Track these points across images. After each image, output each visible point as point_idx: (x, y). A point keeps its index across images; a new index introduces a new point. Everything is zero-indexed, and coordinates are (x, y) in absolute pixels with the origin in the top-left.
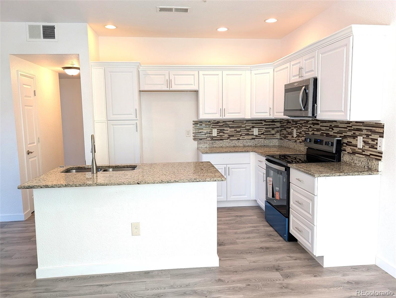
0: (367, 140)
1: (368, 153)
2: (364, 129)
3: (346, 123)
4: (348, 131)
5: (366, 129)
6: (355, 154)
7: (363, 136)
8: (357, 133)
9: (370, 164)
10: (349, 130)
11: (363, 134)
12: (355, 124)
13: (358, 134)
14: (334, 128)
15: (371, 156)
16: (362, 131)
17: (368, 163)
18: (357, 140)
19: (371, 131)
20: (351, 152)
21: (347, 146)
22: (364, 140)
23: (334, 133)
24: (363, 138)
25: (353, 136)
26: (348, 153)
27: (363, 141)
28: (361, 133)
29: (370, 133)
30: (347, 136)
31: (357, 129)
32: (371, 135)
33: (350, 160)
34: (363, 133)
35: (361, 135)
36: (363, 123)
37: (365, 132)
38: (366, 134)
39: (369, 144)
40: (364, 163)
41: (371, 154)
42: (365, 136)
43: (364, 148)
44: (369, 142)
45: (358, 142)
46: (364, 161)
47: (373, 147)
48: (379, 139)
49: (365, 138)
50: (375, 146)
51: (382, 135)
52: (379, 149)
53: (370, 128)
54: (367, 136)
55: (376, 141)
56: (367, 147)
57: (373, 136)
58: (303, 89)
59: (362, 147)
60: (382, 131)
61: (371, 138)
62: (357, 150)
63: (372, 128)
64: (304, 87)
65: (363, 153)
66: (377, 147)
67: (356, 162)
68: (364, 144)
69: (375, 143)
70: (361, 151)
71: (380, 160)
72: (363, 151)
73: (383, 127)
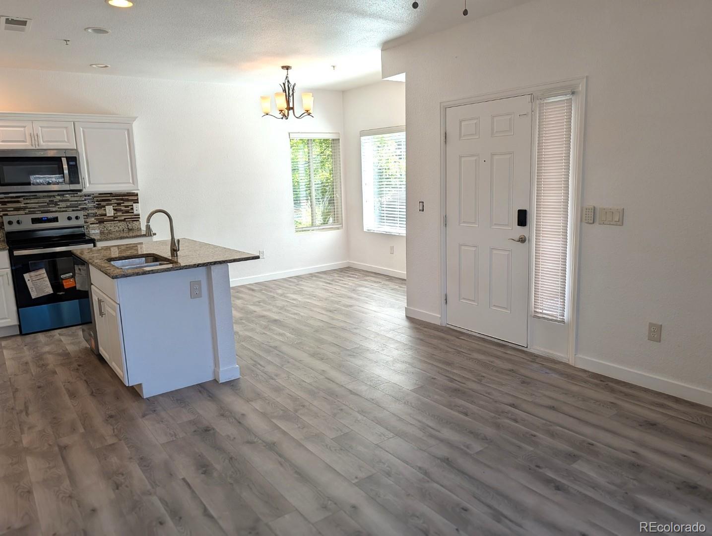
0: (119, 207)
1: (123, 218)
4: (87, 203)
5: (116, 199)
6: (103, 223)
7: (113, 205)
8: (103, 203)
9: (130, 225)
10: (89, 202)
11: (113, 204)
12: (100, 196)
13: (105, 204)
14: (58, 203)
15: (126, 220)
17: (128, 226)
18: (105, 210)
19: (122, 199)
20: (97, 222)
21: (88, 218)
22: (114, 208)
23: (59, 208)
25: (96, 207)
26: (90, 224)
27: (113, 209)
28: (110, 202)
29: (122, 202)
30: (86, 208)
31: (102, 200)
32: (123, 203)
34: (112, 202)
35: (108, 205)
36: (112, 193)
37: (115, 201)
38: (116, 203)
39: (122, 210)
40: (123, 227)
41: (125, 219)
42: (116, 205)
43: (115, 215)
45: (107, 211)
46: (122, 225)
47: (127, 212)
48: (134, 205)
49: (115, 206)
50: (130, 211)
51: (136, 201)
52: (135, 212)
53: (121, 198)
54: (119, 204)
55: (131, 207)
56: (119, 214)
57: (126, 204)
58: (64, 161)
59: (113, 215)
60: (136, 199)
61: (124, 206)
62: (105, 218)
63: (123, 197)
64: (65, 158)
65: (116, 219)
66: (132, 211)
67: (110, 228)
68: (115, 212)
69: (129, 209)
70: (112, 218)
71: (138, 220)
72: (114, 218)
73: (137, 195)
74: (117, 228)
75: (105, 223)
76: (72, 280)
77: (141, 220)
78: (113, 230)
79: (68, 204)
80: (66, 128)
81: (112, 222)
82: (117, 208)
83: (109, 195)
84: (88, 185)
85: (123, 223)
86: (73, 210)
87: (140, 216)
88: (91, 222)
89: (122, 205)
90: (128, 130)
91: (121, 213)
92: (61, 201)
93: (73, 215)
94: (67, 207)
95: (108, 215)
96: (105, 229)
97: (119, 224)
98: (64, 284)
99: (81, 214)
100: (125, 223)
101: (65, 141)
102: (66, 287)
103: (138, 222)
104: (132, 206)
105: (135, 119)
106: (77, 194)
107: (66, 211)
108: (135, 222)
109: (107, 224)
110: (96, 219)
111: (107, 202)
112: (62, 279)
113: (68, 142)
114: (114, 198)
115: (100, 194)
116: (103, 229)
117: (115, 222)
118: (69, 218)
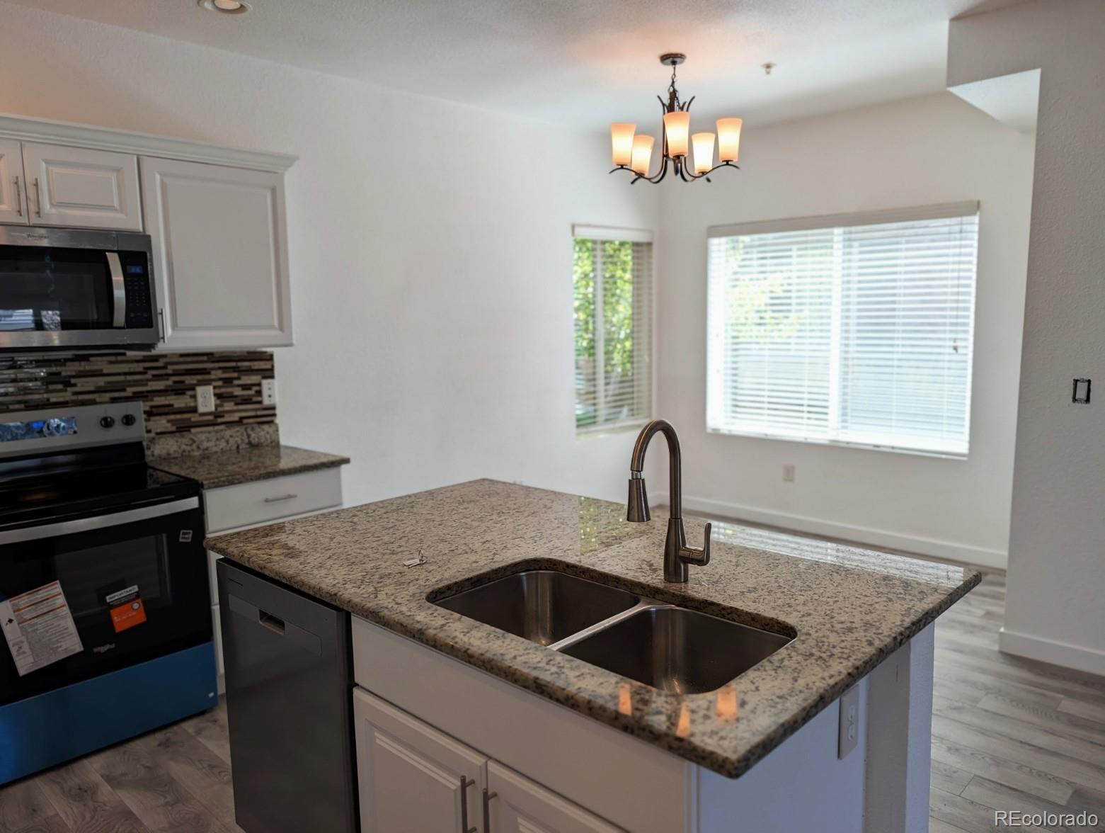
0: (229, 390)
1: (235, 417)
2: (214, 369)
3: (138, 361)
4: (150, 380)
5: (220, 368)
6: (189, 431)
7: (214, 384)
8: (190, 380)
9: (253, 435)
10: (154, 376)
11: (215, 380)
12: (182, 359)
13: (195, 382)
14: (73, 381)
15: (245, 421)
16: (209, 373)
17: (249, 436)
18: (194, 397)
19: (235, 369)
20: (174, 429)
21: (153, 418)
22: (218, 391)
24: (215, 388)
25: (172, 390)
26: (158, 434)
27: (215, 395)
28: (207, 377)
29: (235, 375)
30: (148, 392)
31: (187, 370)
32: (239, 378)
33: (183, 447)
34: (213, 377)
35: (202, 383)
36: (212, 354)
37: (220, 374)
38: (221, 379)
39: (236, 397)
40: (237, 439)
41: (242, 418)
42: (220, 383)
43: (220, 409)
44: (236, 393)
45: (200, 399)
46: (235, 436)
47: (247, 401)
48: (265, 383)
49: (219, 387)
50: (255, 399)
51: (269, 373)
52: (266, 402)
53: (233, 364)
54: (227, 382)
55: (256, 388)
56: (229, 406)
57: (246, 380)
58: (114, 262)
59: (213, 409)
60: (268, 366)
61: (239, 386)
62: (194, 418)
63: (240, 364)
64: (116, 256)
65: (220, 420)
66: (259, 399)
67: (206, 445)
68: (218, 402)
69: (252, 392)
70: (211, 418)
71: (272, 422)
72: (216, 417)
73: (270, 358)
74: (223, 444)
75: (193, 430)
76: (136, 606)
77: (278, 420)
78: (215, 449)
79: (101, 381)
80: (118, 170)
81: (211, 428)
82: (223, 390)
83: (205, 358)
84: (169, 331)
85: (238, 429)
86: (114, 400)
87: (278, 411)
88: (159, 431)
89: (236, 382)
90: (274, 190)
91: (232, 404)
92: (81, 375)
93: (117, 411)
94: (99, 390)
95: (201, 409)
96: (194, 446)
97: (228, 433)
98: (116, 619)
99: (138, 408)
100: (241, 429)
101: (112, 208)
102: (118, 629)
103: (272, 425)
104: (259, 385)
105: (290, 160)
106: (124, 354)
107: (93, 402)
108: (266, 427)
109: (200, 435)
110: (169, 421)
111: (199, 377)
112: (111, 606)
113: (121, 211)
114: (217, 365)
115: (182, 355)
116: (188, 448)
117: (217, 428)
118: (107, 423)
